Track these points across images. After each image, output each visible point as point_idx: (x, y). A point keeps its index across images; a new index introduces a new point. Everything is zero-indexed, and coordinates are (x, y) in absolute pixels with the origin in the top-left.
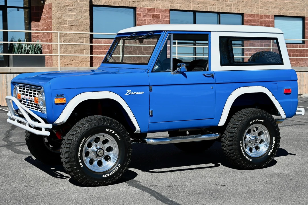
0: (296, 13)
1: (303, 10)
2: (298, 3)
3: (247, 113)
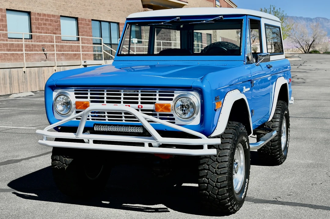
0: (24, 8)
1: (29, 4)
3: (281, 105)
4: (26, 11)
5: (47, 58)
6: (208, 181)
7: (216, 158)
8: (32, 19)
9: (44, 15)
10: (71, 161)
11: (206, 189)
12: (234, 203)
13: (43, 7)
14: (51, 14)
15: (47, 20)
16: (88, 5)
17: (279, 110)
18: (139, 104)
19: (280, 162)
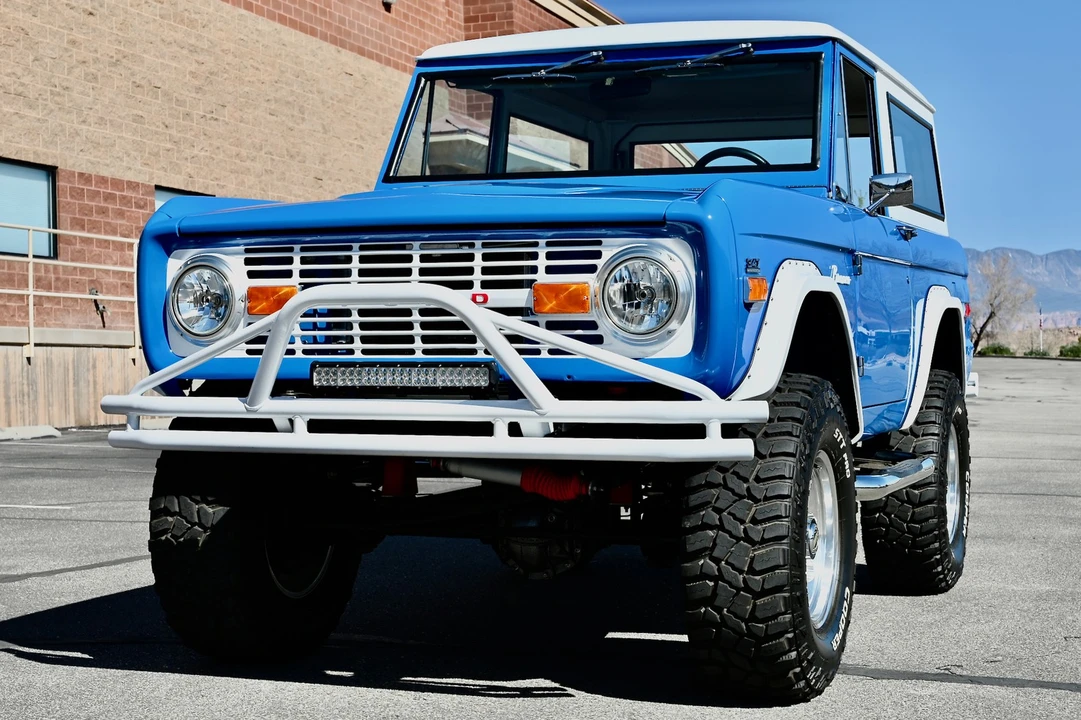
0: (34, 153)
1: (51, 143)
2: (39, 120)
3: (942, 382)
4: (41, 162)
5: (104, 326)
6: (719, 570)
7: (745, 485)
8: (59, 193)
9: (103, 180)
10: (222, 514)
11: (709, 601)
12: (809, 658)
13: (100, 154)
14: (126, 179)
15: (109, 197)
16: (248, 157)
17: (938, 397)
18: (477, 289)
19: (941, 581)
